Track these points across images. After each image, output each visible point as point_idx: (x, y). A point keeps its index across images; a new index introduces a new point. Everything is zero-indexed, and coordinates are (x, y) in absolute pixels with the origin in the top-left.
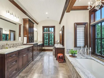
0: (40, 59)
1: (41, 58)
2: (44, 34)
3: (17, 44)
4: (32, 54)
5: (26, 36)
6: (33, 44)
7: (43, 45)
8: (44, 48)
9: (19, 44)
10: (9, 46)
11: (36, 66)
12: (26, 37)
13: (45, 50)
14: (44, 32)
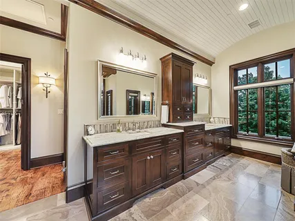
0: (208, 182)
1: (214, 178)
2: (236, 92)
3: (146, 124)
4: (180, 156)
5: (167, 102)
6: (185, 128)
7: (231, 132)
8: (234, 143)
9: (150, 123)
10: (127, 126)
11: (183, 207)
12: (166, 104)
13: (241, 152)
14: (236, 84)
